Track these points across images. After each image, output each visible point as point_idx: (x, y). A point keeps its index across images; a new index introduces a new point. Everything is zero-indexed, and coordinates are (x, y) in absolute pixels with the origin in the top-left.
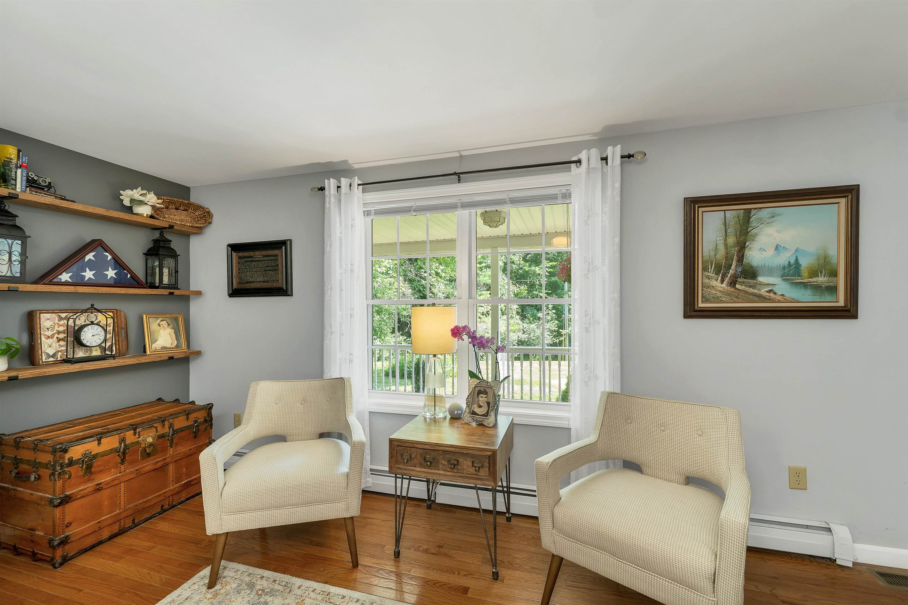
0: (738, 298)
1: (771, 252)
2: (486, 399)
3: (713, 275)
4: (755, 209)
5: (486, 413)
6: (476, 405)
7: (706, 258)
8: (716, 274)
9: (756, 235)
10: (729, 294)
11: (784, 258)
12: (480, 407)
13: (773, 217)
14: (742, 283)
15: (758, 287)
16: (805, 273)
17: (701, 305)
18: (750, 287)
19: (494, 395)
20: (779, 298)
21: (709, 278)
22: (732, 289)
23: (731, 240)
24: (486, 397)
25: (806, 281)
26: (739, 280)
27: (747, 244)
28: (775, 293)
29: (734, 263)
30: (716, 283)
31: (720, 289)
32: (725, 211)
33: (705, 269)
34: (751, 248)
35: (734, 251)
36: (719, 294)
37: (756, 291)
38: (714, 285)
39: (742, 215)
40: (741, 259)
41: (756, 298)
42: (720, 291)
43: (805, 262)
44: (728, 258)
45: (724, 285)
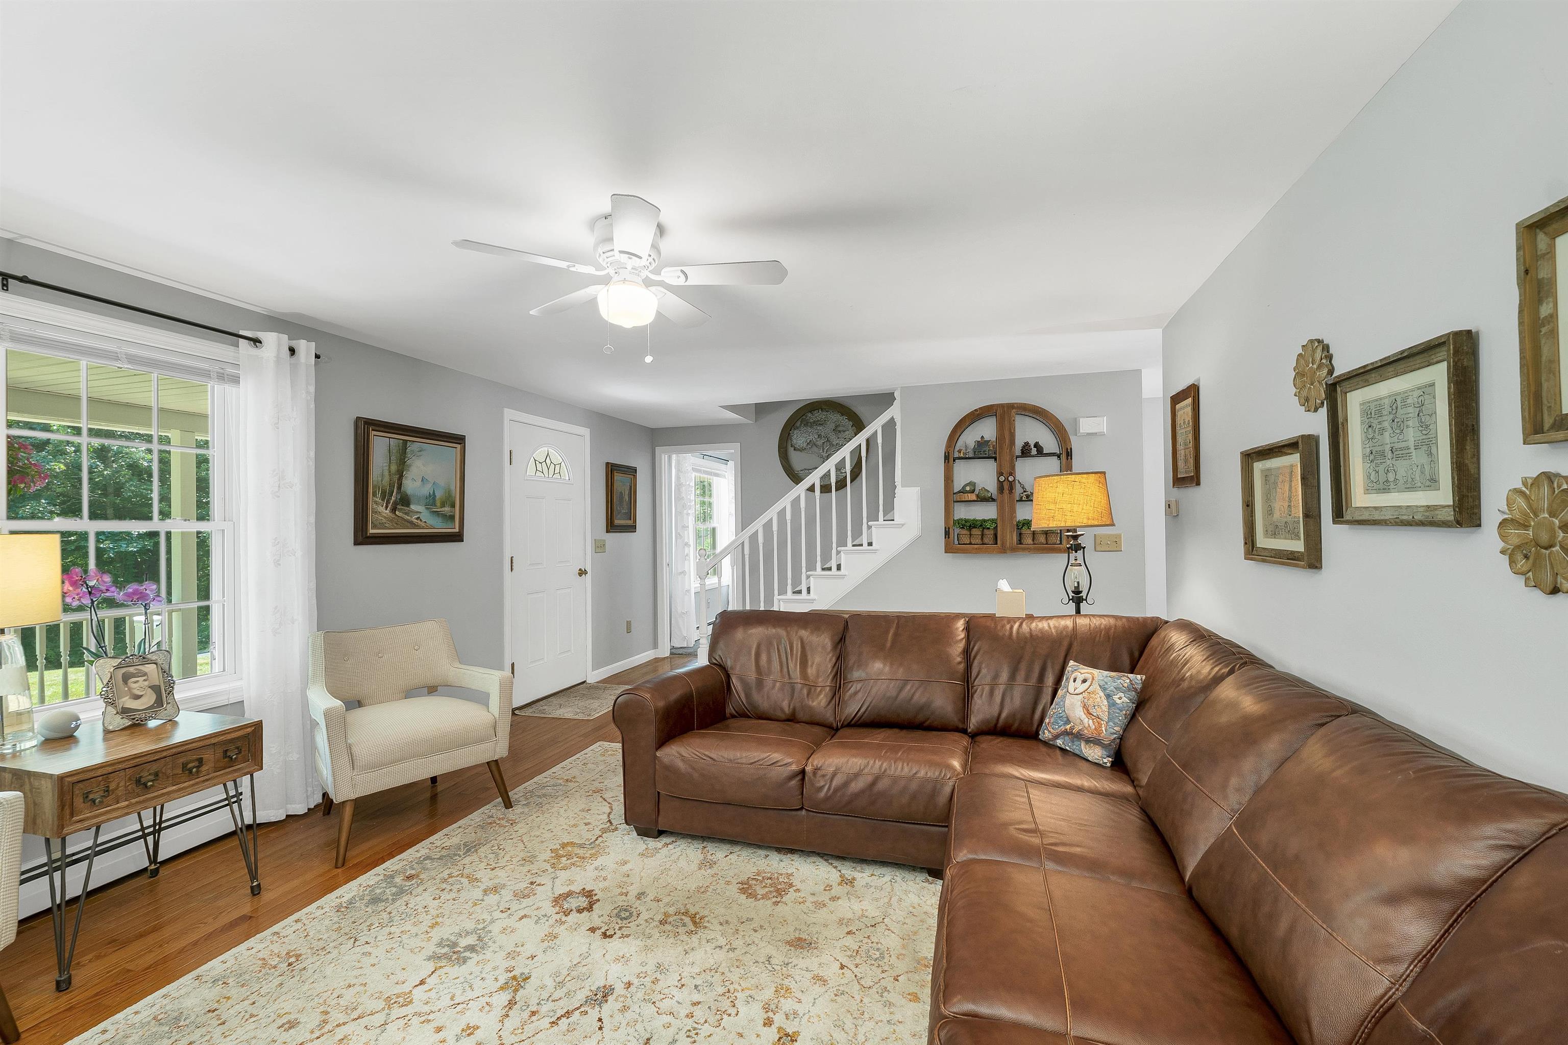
0: (397, 525)
1: (419, 483)
2: (146, 683)
3: (380, 501)
4: (410, 441)
5: (154, 703)
6: (128, 697)
7: (375, 483)
8: (382, 500)
9: (410, 466)
10: (391, 521)
11: (426, 490)
12: (138, 697)
13: (420, 451)
14: (400, 510)
15: (411, 514)
16: (438, 504)
17: (372, 531)
18: (406, 514)
19: (165, 672)
20: (423, 524)
21: (376, 503)
22: (393, 516)
23: (394, 468)
24: (145, 680)
25: (438, 510)
26: (399, 507)
27: (404, 473)
28: (421, 520)
29: (395, 490)
30: (381, 509)
31: (385, 515)
32: (390, 438)
33: (374, 495)
34: (406, 477)
35: (396, 478)
36: (384, 520)
37: (409, 518)
38: (380, 511)
39: (401, 445)
40: (400, 487)
41: (409, 525)
42: (385, 517)
43: (439, 494)
44: (391, 486)
45: (387, 511)
